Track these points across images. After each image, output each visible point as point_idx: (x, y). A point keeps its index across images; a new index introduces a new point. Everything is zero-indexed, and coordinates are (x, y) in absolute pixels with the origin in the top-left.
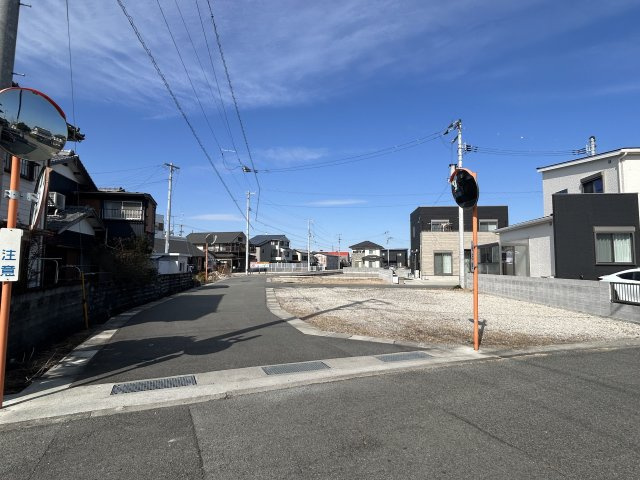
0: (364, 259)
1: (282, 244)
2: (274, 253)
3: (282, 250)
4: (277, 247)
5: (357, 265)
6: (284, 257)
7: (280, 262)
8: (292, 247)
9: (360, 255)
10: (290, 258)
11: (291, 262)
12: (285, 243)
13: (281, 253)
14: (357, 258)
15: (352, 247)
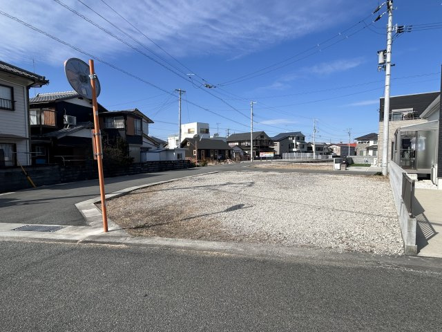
0: (368, 149)
1: (298, 139)
2: (291, 146)
3: (298, 143)
4: (294, 141)
5: (361, 153)
6: (299, 149)
7: (296, 152)
8: (307, 141)
9: (365, 145)
10: (306, 149)
11: (306, 152)
12: (300, 137)
13: (297, 145)
14: (361, 147)
15: (358, 139)
